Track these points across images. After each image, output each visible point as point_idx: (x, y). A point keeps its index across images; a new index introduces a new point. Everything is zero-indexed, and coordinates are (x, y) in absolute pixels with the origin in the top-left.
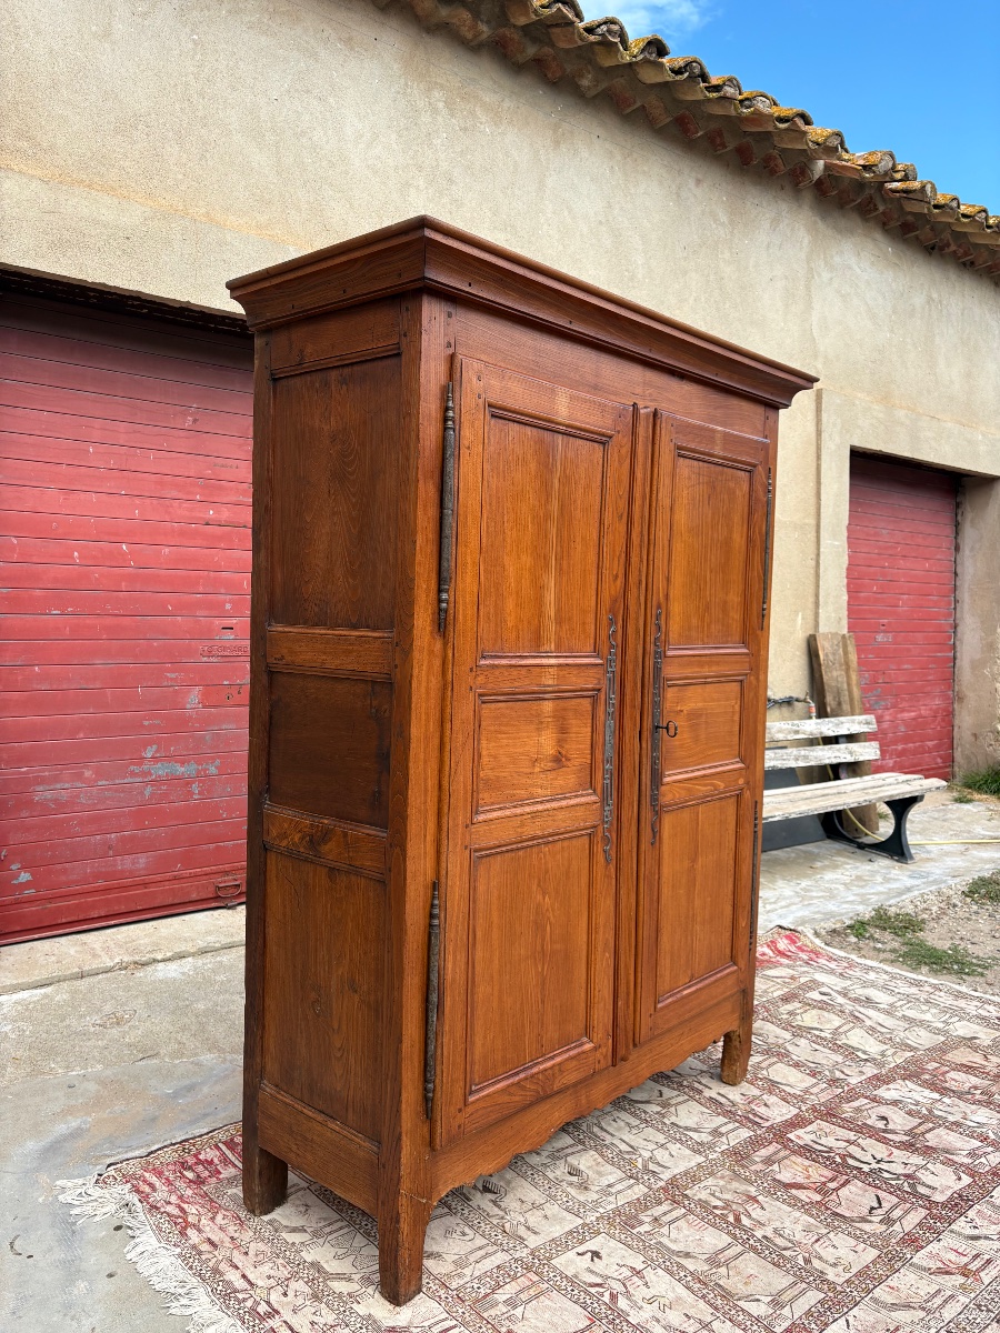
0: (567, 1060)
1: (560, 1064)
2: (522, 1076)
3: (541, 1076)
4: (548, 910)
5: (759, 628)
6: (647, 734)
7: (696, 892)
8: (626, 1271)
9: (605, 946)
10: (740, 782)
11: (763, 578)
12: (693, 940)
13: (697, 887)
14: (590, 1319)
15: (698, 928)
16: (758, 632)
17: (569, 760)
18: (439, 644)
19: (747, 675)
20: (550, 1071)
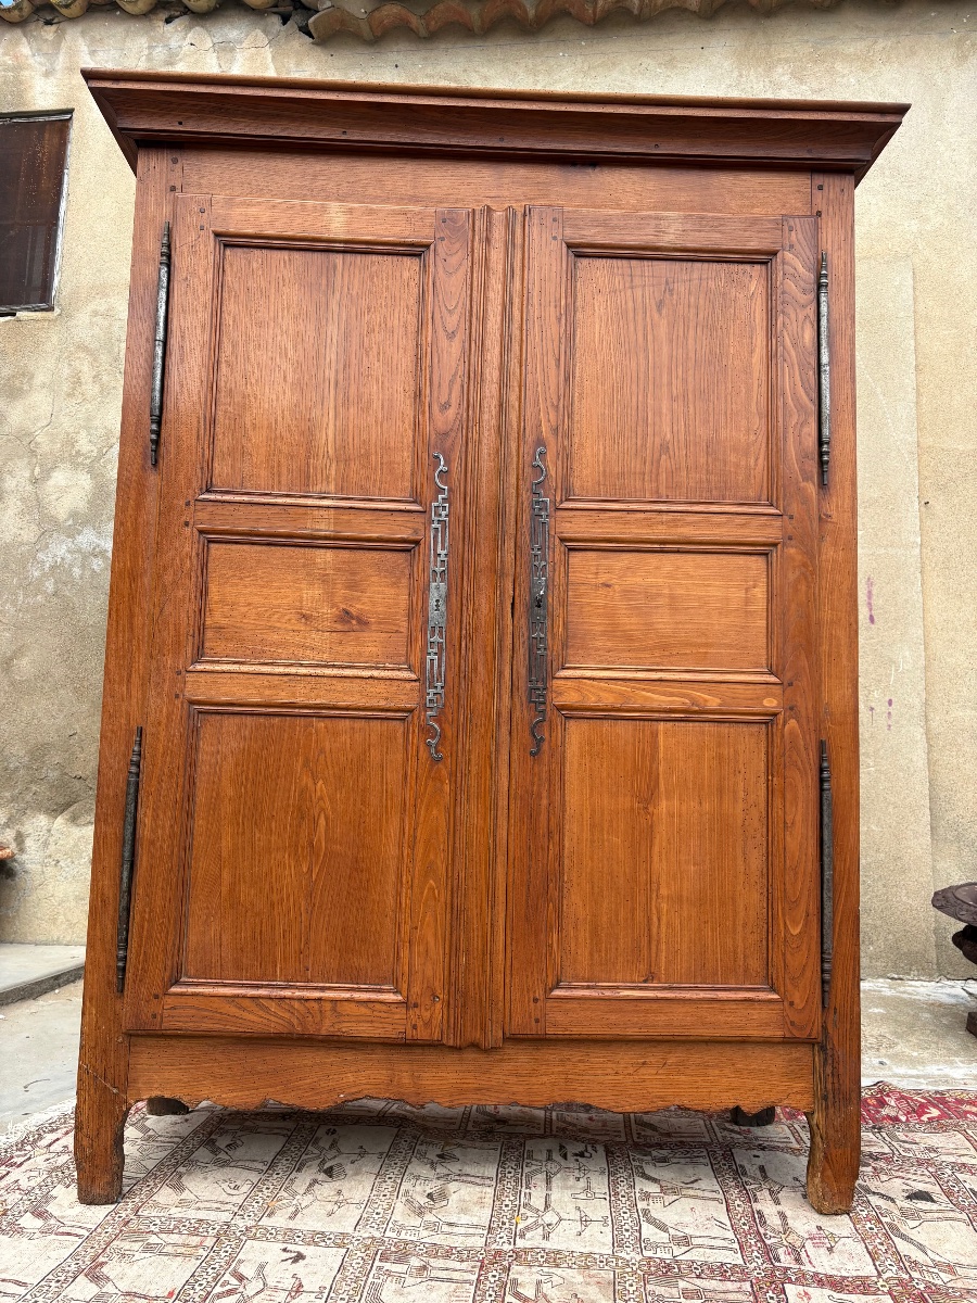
0: (347, 1000)
1: (334, 1002)
2: (262, 992)
3: (296, 1004)
4: (321, 798)
5: (806, 479)
6: (520, 608)
7: (656, 849)
8: (289, 1283)
9: (429, 870)
10: (770, 703)
11: (813, 408)
12: (649, 919)
13: (657, 841)
14: (171, 1294)
15: (664, 906)
16: (803, 484)
17: (367, 623)
18: (153, 479)
19: (775, 545)
20: (315, 1005)
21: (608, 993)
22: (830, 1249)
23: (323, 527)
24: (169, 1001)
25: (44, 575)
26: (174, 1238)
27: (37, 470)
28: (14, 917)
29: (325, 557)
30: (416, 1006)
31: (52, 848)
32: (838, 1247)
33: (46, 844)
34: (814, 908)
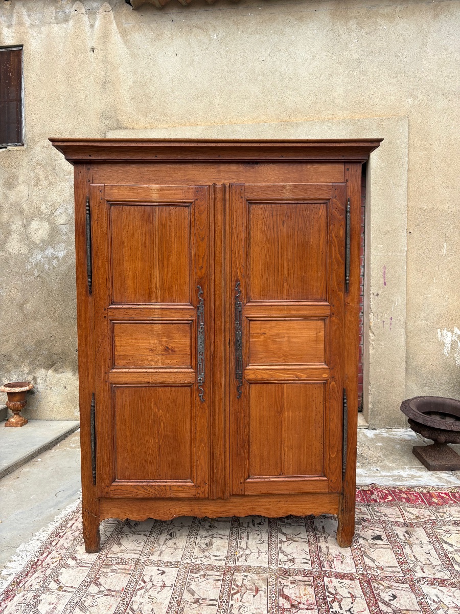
0: (175, 486)
1: (170, 486)
2: (145, 484)
3: (157, 487)
4: (161, 416)
5: (340, 291)
6: (232, 344)
7: (283, 430)
8: (161, 584)
9: (201, 440)
10: (325, 376)
11: (343, 262)
12: (281, 454)
13: (283, 427)
14: (123, 590)
15: (286, 449)
16: (338, 293)
17: (174, 351)
18: (90, 299)
19: (327, 317)
20: (163, 487)
21: (266, 480)
22: (342, 562)
23: (156, 316)
24: (112, 488)
25: (32, 268)
26: (121, 566)
27: (25, 221)
28: (36, 410)
29: (158, 327)
30: (199, 486)
31: (48, 382)
32: (345, 561)
33: (45, 381)
34: (340, 448)
